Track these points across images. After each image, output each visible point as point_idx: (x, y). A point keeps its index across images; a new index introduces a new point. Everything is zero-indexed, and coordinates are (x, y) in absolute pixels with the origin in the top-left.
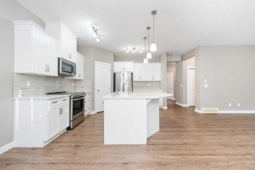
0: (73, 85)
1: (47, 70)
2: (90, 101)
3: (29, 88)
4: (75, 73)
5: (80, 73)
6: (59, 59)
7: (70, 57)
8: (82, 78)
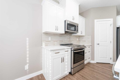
0: (77, 40)
1: (57, 29)
2: (90, 52)
3: (50, 41)
4: (77, 31)
5: (81, 30)
6: (65, 21)
7: (73, 19)
8: (83, 34)
